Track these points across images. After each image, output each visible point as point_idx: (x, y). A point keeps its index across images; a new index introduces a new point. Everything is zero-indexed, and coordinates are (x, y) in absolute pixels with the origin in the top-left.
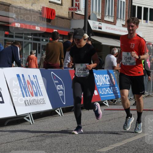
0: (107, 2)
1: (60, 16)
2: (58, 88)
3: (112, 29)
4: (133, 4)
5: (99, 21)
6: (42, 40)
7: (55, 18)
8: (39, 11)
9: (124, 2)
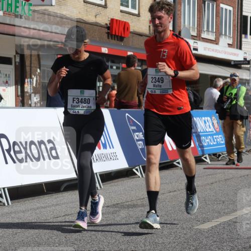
0: (205, 11)
1: (136, 32)
2: (136, 137)
3: (213, 50)
4: (244, 14)
5: (194, 39)
6: (112, 67)
7: (130, 35)
8: (106, 24)
9: (230, 11)
